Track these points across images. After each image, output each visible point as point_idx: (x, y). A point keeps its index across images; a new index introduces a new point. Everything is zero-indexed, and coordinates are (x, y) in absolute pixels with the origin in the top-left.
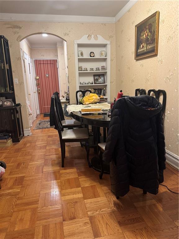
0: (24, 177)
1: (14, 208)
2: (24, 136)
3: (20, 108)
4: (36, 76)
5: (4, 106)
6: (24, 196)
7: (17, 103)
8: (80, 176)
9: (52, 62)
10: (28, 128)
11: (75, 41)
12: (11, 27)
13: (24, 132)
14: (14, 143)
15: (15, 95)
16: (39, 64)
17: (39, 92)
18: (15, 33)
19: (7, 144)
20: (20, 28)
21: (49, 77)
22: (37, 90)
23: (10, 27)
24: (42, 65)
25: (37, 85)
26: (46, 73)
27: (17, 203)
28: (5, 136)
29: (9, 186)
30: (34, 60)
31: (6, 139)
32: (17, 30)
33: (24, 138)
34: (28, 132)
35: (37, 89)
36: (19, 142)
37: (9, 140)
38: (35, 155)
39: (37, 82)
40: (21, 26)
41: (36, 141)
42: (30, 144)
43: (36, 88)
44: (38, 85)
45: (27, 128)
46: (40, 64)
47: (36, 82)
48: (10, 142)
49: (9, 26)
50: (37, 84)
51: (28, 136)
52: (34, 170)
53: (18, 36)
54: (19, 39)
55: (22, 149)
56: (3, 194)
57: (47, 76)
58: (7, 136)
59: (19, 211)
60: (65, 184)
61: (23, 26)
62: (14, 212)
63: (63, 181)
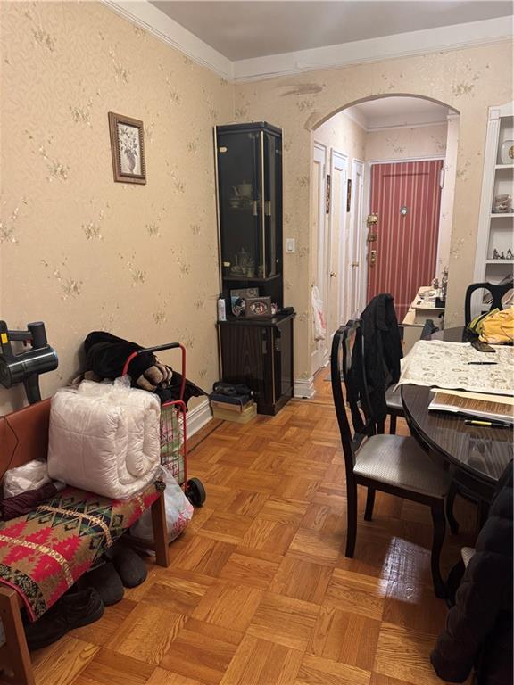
0: (232, 548)
1: (165, 651)
2: (292, 396)
3: (292, 320)
4: (371, 214)
5: (248, 315)
6: (206, 619)
7: (286, 305)
8: (389, 621)
9: (427, 167)
10: (308, 377)
11: (491, 108)
12: (294, 92)
13: (296, 386)
14: (260, 415)
15: (285, 283)
16: (383, 176)
17: (373, 262)
18: (303, 106)
19: (241, 418)
20: (318, 89)
21: (408, 215)
22: (368, 255)
23: (290, 93)
24: (393, 180)
25: (369, 241)
26: (402, 204)
27: (179, 635)
28: (239, 394)
29: (188, 565)
30: (370, 164)
31: (239, 403)
32: (309, 97)
33: (290, 405)
34: (305, 387)
35: (366, 253)
36: (274, 415)
37: (247, 407)
38: (292, 476)
39: (370, 232)
40: (320, 84)
41: (317, 422)
42: (296, 429)
43: (366, 248)
44: (371, 240)
45: (303, 377)
46: (388, 176)
47: (367, 230)
48: (249, 411)
49: (291, 88)
50: (368, 237)
51: (304, 398)
52: (268, 534)
53: (309, 115)
54: (311, 123)
55: (271, 444)
56: (164, 586)
57: (404, 212)
58: (244, 396)
59: (172, 671)
60: (328, 630)
61: (326, 83)
62: (159, 666)
63: (328, 614)
